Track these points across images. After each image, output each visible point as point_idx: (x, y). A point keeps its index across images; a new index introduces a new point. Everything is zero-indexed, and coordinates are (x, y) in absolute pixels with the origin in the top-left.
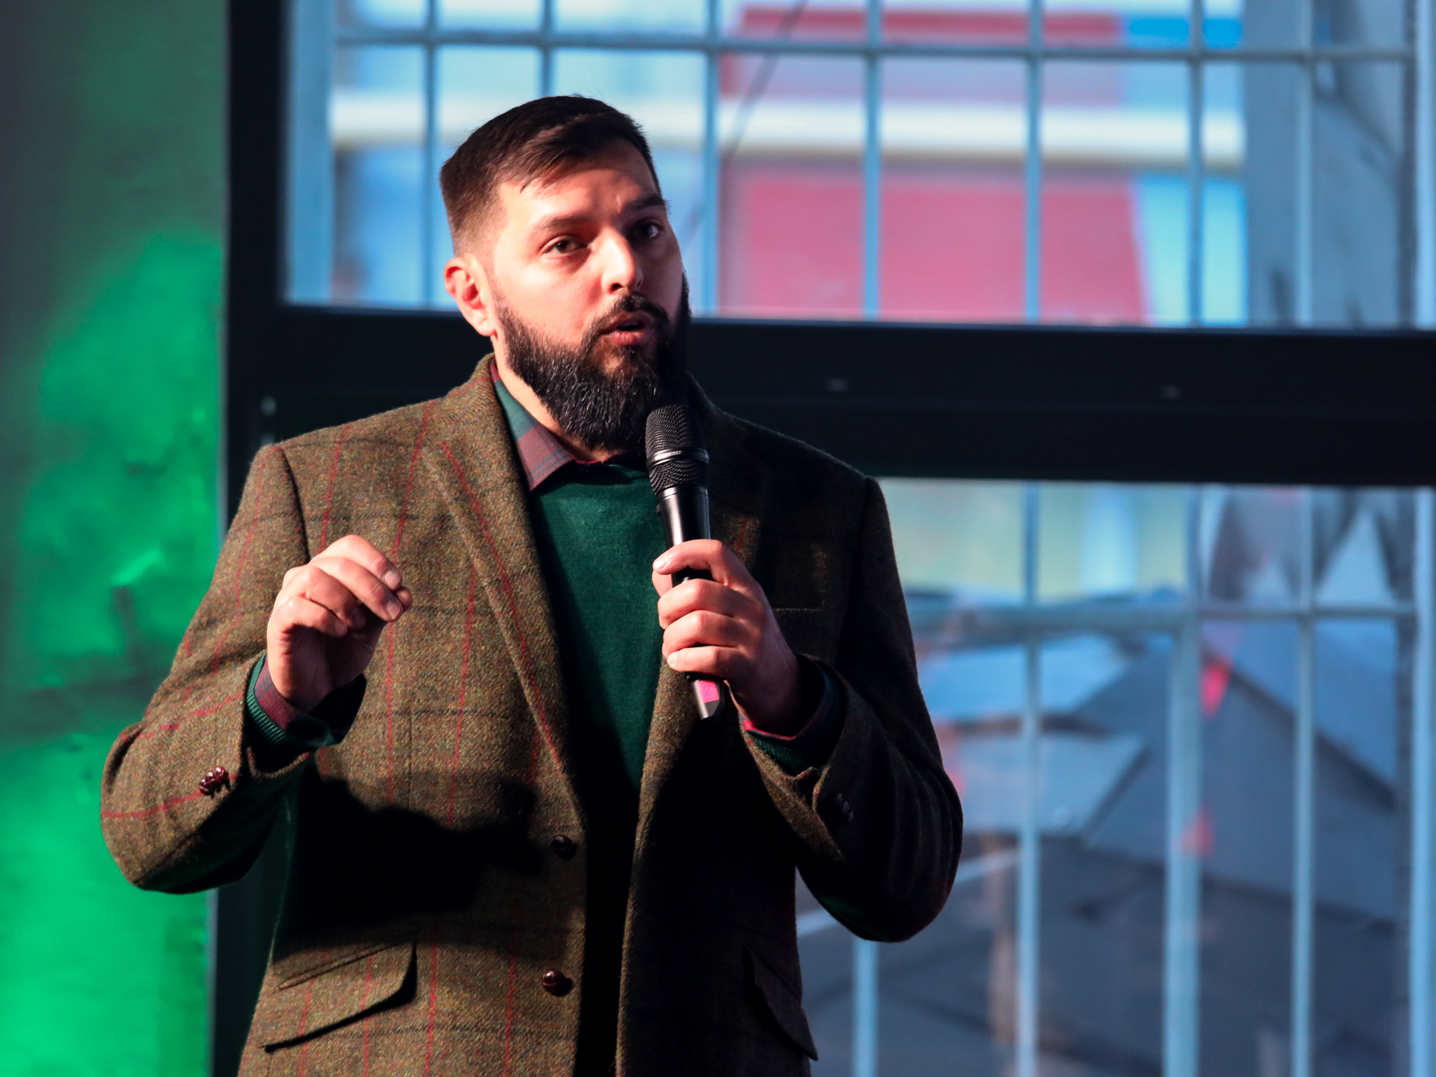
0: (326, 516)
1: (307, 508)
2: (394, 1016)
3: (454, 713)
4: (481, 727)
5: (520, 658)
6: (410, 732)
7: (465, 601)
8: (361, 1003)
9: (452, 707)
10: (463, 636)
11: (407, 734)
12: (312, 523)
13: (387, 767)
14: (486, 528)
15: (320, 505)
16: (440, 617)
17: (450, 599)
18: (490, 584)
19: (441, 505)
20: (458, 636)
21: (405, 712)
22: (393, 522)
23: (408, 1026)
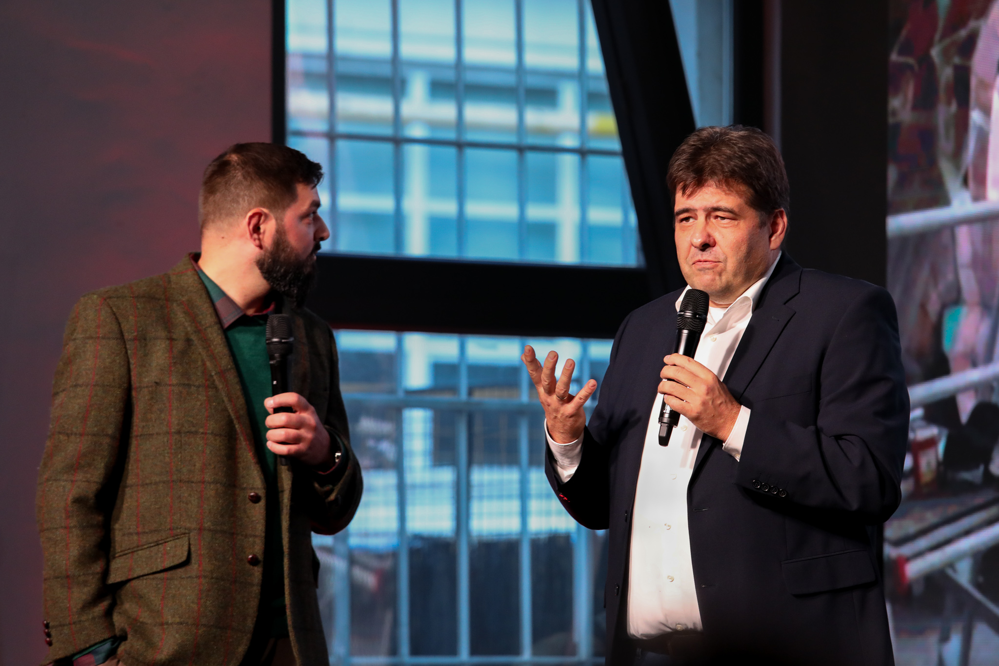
0: (135, 339)
1: (126, 335)
2: (180, 571)
3: (202, 433)
4: (215, 440)
5: (233, 410)
6: (181, 442)
7: (204, 381)
8: (163, 565)
9: (201, 430)
10: (205, 398)
11: (180, 443)
12: (129, 342)
13: (169, 457)
14: (210, 346)
15: (132, 333)
16: (193, 389)
17: (197, 380)
18: (216, 374)
19: (187, 333)
20: (203, 398)
21: (179, 432)
22: (168, 342)
23: (188, 576)
